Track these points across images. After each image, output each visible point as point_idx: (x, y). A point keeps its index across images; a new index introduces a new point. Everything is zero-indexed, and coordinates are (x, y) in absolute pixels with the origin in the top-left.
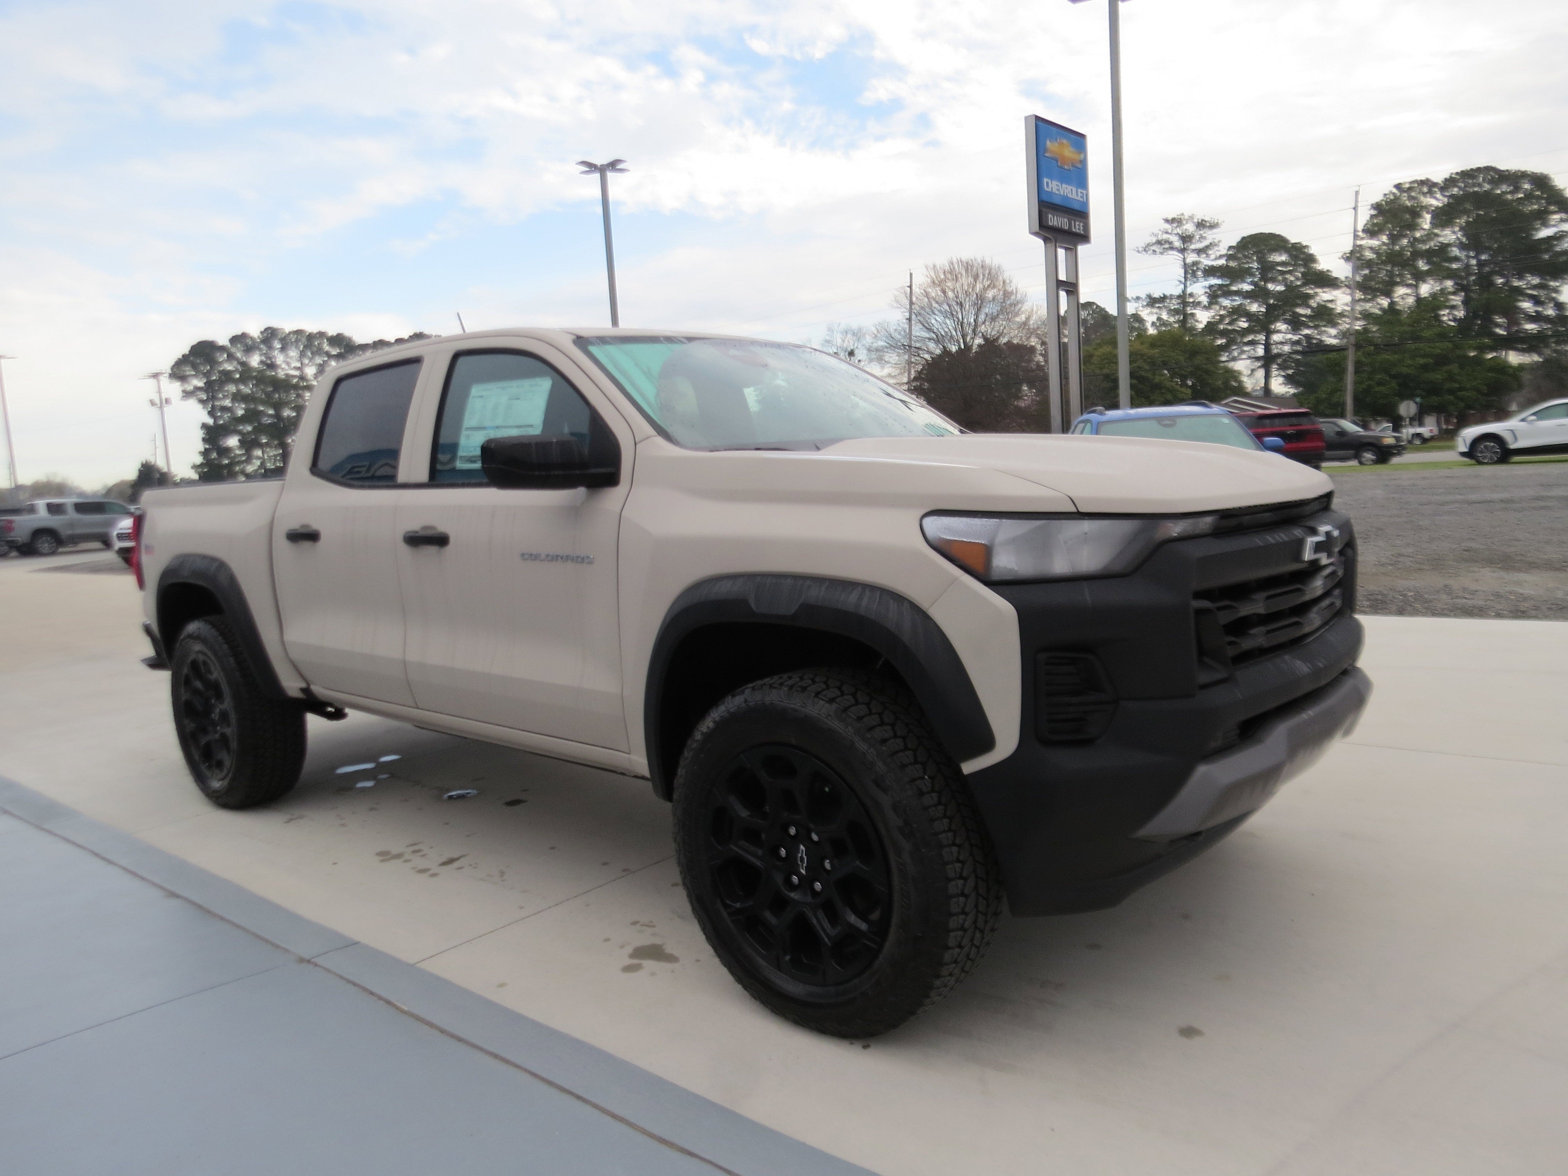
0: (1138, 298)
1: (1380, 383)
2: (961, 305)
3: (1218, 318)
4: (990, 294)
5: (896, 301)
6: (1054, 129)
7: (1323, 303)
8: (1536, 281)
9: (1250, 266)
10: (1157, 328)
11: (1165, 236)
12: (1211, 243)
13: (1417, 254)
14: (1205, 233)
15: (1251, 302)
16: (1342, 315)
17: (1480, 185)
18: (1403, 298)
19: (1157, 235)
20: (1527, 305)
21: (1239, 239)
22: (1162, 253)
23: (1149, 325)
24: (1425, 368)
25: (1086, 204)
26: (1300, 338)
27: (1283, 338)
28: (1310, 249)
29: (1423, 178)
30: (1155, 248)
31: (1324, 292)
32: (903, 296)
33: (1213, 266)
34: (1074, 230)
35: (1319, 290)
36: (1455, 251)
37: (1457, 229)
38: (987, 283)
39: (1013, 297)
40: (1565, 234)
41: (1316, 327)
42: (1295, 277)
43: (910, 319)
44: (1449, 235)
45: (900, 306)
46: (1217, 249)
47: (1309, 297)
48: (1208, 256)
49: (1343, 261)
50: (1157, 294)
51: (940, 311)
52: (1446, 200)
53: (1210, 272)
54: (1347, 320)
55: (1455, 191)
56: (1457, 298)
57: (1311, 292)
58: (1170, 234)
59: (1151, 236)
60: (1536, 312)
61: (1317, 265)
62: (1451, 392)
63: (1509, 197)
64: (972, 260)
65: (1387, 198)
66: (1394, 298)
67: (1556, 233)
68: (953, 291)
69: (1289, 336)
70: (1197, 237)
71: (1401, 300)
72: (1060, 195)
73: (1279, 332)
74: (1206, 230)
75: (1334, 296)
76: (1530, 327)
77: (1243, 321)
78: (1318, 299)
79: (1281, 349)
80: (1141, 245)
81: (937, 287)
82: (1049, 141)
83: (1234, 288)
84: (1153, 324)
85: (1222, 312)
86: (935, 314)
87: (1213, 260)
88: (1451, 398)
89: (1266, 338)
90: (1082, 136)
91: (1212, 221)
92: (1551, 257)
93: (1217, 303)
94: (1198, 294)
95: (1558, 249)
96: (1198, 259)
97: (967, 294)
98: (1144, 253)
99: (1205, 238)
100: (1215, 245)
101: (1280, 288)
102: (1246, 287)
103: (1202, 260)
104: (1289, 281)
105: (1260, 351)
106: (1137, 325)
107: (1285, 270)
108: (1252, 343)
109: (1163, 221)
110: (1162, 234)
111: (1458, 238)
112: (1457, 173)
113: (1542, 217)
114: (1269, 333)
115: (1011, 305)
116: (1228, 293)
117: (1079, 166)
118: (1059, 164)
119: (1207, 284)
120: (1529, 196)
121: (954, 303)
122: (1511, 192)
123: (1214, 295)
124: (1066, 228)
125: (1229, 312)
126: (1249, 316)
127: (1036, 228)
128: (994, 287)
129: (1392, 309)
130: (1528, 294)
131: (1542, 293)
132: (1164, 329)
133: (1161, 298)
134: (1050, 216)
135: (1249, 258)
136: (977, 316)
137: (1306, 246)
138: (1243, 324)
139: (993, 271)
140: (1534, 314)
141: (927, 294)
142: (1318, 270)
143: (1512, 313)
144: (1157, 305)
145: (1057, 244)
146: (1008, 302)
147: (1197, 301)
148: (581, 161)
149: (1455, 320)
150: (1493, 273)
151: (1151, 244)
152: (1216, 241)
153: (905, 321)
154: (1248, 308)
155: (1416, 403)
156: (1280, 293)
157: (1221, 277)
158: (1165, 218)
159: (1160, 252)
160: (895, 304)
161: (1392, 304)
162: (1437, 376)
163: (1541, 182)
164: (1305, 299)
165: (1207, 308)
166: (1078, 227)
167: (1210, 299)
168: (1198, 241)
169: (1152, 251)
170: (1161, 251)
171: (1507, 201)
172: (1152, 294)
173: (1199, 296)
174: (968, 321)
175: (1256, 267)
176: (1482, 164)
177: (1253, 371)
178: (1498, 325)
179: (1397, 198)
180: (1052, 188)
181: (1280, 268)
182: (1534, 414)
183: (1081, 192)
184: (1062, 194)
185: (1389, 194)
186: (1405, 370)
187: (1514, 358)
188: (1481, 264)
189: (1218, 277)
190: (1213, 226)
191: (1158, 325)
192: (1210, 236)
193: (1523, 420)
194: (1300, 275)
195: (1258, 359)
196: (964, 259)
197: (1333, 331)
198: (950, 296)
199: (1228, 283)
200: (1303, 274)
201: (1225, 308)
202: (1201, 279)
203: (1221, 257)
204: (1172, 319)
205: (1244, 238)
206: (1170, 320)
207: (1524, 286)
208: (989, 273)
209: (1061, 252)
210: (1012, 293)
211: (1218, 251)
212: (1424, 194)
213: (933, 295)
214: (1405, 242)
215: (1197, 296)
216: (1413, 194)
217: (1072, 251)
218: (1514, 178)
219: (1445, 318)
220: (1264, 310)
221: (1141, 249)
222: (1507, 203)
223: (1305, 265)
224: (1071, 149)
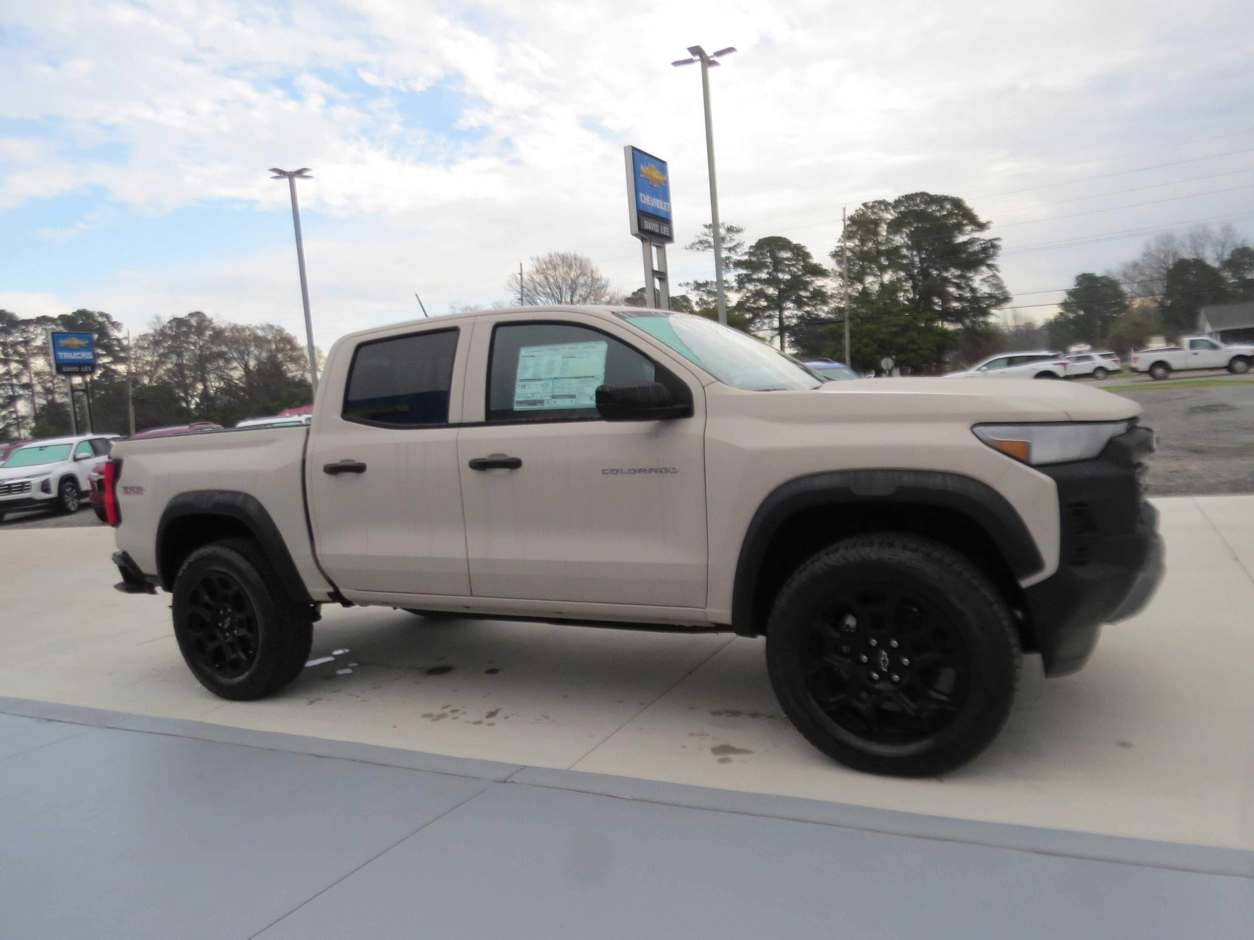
0: (688, 284)
1: (866, 346)
2: (560, 289)
3: (745, 298)
4: (581, 280)
5: (509, 285)
6: (645, 157)
7: (818, 288)
8: (958, 273)
9: (766, 260)
10: (700, 306)
11: (705, 238)
12: (738, 244)
13: (880, 253)
14: (733, 235)
15: (768, 287)
16: (832, 296)
17: (918, 205)
18: (871, 285)
19: (698, 237)
20: (952, 289)
21: (757, 241)
22: (703, 250)
23: (693, 304)
24: (895, 334)
25: (669, 213)
26: (803, 314)
27: (791, 313)
28: (806, 248)
29: (881, 199)
30: (698, 246)
31: (817, 280)
32: (515, 281)
33: (740, 260)
34: (662, 233)
35: (813, 279)
36: (905, 251)
37: (904, 236)
38: (579, 272)
39: (599, 283)
40: (975, 240)
41: (814, 306)
42: (797, 268)
43: (521, 299)
44: (899, 240)
45: (512, 289)
46: (743, 248)
47: (807, 283)
48: (736, 252)
49: (830, 257)
50: (701, 281)
51: (544, 293)
52: (897, 215)
53: (739, 264)
54: (836, 300)
55: (903, 209)
56: (908, 285)
57: (808, 280)
58: (708, 236)
59: (695, 237)
60: (959, 294)
61: (812, 260)
62: (913, 351)
63: (938, 214)
64: (566, 254)
65: (858, 213)
66: (865, 284)
67: (969, 240)
68: (553, 277)
69: (796, 312)
70: (728, 239)
71: (870, 286)
72: (652, 206)
73: (789, 308)
74: (734, 234)
75: (825, 283)
76: (955, 304)
77: (763, 301)
78: (814, 285)
79: (790, 321)
80: (688, 244)
81: (540, 274)
82: (643, 166)
83: (755, 277)
84: (697, 303)
85: (749, 295)
86: (539, 295)
87: (740, 256)
88: (913, 355)
89: (780, 313)
90: (664, 163)
91: (738, 228)
92: (967, 256)
93: (744, 287)
94: (731, 281)
95: (970, 250)
96: (729, 255)
97: (564, 279)
98: (691, 250)
99: (734, 240)
100: (741, 245)
101: (787, 277)
102: (764, 275)
103: (731, 255)
104: (793, 272)
105: (776, 324)
106: (685, 304)
107: (790, 264)
108: (770, 317)
109: (703, 226)
110: (703, 236)
111: (905, 241)
112: (903, 197)
113: (959, 227)
114: (781, 309)
115: (599, 288)
116: (751, 280)
117: (664, 185)
118: (650, 183)
119: (736, 273)
120: (950, 214)
121: (554, 287)
122: (938, 211)
123: (742, 281)
124: (657, 231)
125: (752, 294)
126: (767, 297)
127: (636, 230)
128: (585, 275)
129: (865, 293)
130: (953, 282)
131: (963, 282)
132: (705, 307)
133: (704, 283)
134: (645, 222)
135: (764, 255)
136: (572, 296)
137: (803, 246)
138: (763, 303)
139: (584, 263)
140: (958, 296)
141: (532, 280)
142: (814, 264)
143: (946, 297)
144: (702, 289)
145: (652, 243)
146: (597, 286)
147: (730, 286)
148: (272, 168)
149: (908, 300)
150: (929, 267)
151: (695, 243)
152: (742, 242)
153: (516, 301)
154: (766, 292)
155: (892, 359)
156: (787, 280)
157: (746, 268)
158: (704, 224)
159: (702, 250)
160: (508, 288)
161: (864, 289)
162: (903, 340)
163: (957, 203)
164: (805, 285)
165: (739, 290)
166: (665, 231)
167: (739, 285)
168: (729, 242)
169: (696, 249)
170: (703, 248)
171: (937, 216)
172: (698, 280)
173: (732, 283)
174: (565, 301)
175: (770, 261)
176: (919, 190)
177: (772, 337)
178: (936, 304)
179: (864, 213)
180: (646, 201)
181: (786, 263)
182: (986, 365)
183: (666, 205)
184: (653, 205)
185: (859, 210)
186: (882, 336)
187: (949, 326)
188: (922, 260)
189: (744, 269)
190: (739, 231)
191: (700, 304)
192: (737, 238)
193: (979, 370)
194: (800, 267)
195: (775, 329)
196: (560, 253)
197: (826, 309)
198: (551, 282)
199: (751, 273)
200: (802, 266)
201: (751, 291)
202: (732, 270)
203: (746, 253)
204: (711, 299)
205: (760, 240)
206: (709, 300)
207: (950, 277)
208: (581, 264)
209: (654, 249)
210: (598, 280)
211: (744, 249)
212: (882, 210)
213: (538, 280)
214: (870, 244)
215: (730, 283)
216: (875, 210)
217: (661, 248)
218: (939, 200)
219: (901, 299)
220: (777, 293)
221: (688, 247)
222: (936, 219)
223: (804, 260)
224: (658, 172)
